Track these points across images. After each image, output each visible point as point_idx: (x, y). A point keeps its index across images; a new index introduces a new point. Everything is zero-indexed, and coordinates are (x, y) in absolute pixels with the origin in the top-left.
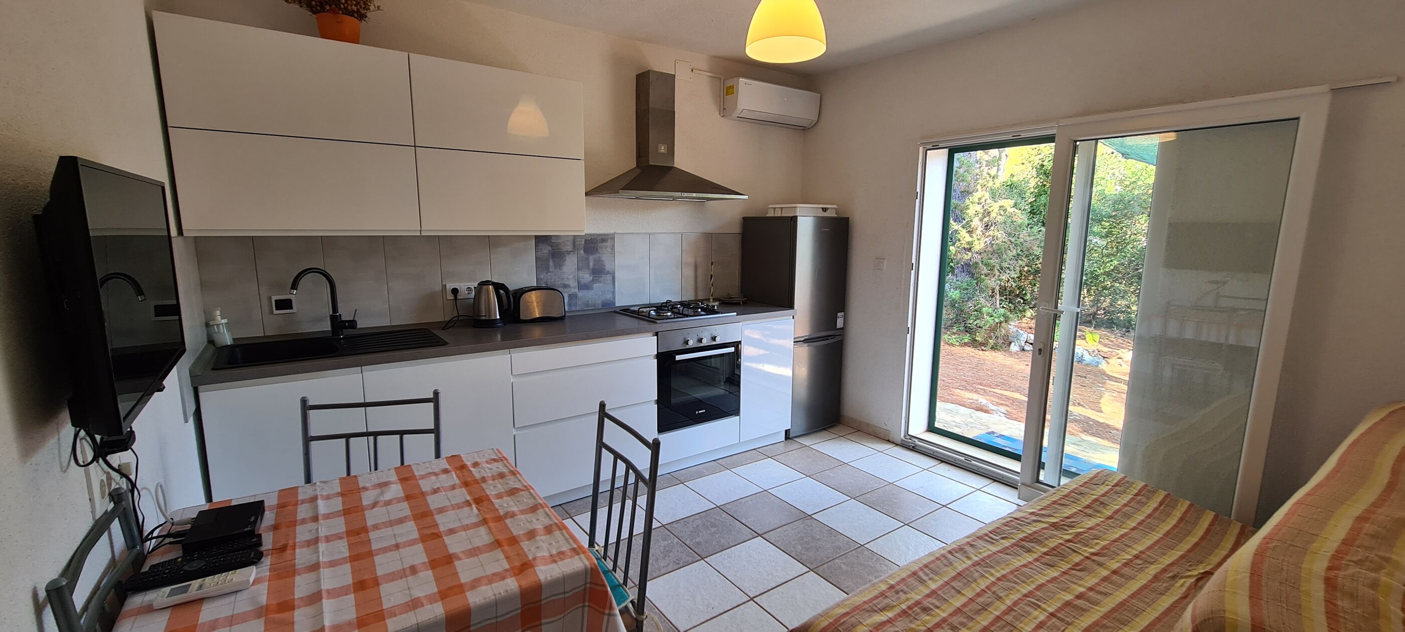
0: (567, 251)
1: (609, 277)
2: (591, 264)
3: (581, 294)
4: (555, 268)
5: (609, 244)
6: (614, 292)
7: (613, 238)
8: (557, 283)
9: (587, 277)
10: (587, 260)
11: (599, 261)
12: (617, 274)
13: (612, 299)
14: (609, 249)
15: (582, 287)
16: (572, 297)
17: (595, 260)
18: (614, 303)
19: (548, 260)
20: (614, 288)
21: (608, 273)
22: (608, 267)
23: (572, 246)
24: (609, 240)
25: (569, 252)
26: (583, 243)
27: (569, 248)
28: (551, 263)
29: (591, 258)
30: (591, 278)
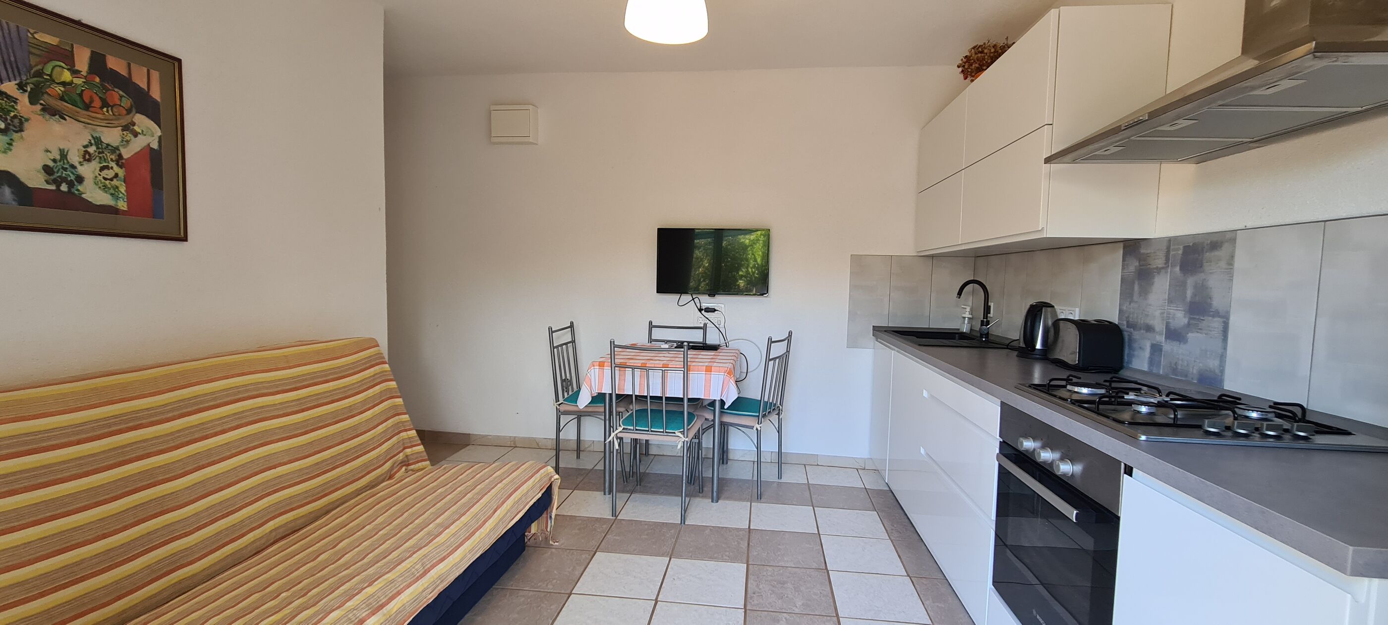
0: (1157, 267)
1: (1217, 323)
2: (1189, 293)
3: (1168, 347)
4: (1140, 296)
5: (1222, 253)
6: (1222, 357)
7: (1233, 241)
8: (1139, 321)
9: (1180, 318)
10: (1183, 284)
11: (1202, 289)
12: (1236, 320)
13: (1217, 371)
14: (1223, 264)
15: (1174, 335)
16: (1156, 349)
17: (1195, 287)
18: (1221, 381)
19: (1133, 283)
20: (1225, 349)
21: (1217, 314)
22: (1217, 302)
23: (1164, 259)
24: (1226, 245)
25: (1159, 270)
26: (1180, 252)
27: (1159, 262)
28: (1136, 287)
29: (1191, 281)
30: (1186, 321)
